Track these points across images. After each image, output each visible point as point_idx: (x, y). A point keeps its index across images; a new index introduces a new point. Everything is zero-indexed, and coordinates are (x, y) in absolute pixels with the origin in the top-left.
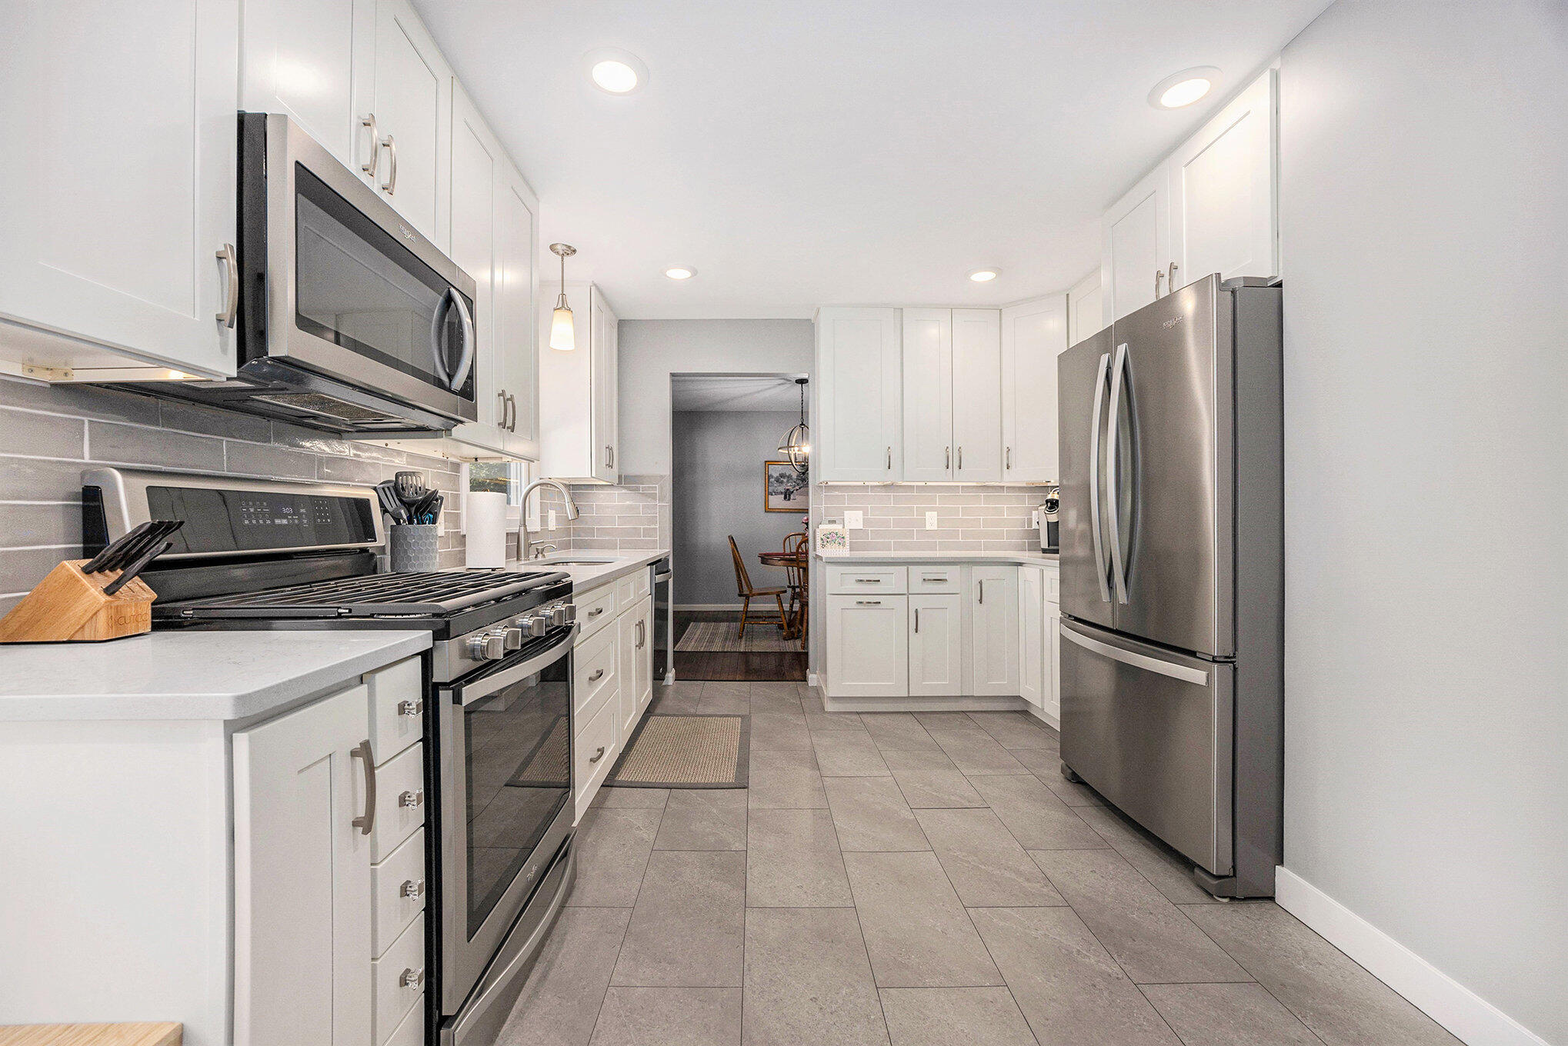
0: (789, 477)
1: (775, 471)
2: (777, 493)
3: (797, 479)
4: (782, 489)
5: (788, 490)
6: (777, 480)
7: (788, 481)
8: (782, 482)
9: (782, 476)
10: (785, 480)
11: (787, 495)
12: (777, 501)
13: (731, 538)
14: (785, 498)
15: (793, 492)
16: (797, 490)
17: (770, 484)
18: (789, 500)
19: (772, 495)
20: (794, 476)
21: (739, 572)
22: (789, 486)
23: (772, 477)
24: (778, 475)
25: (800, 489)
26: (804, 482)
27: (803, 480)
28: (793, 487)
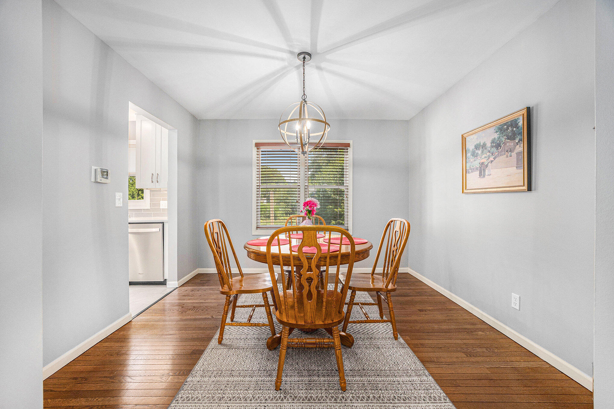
0: (484, 146)
1: (471, 143)
2: (473, 170)
3: (492, 147)
5: (482, 163)
6: (473, 154)
7: (482, 152)
8: (477, 155)
9: (477, 146)
10: (480, 152)
11: (482, 170)
12: (473, 180)
14: (480, 175)
16: (492, 161)
17: (467, 160)
18: (484, 176)
19: (469, 172)
20: (489, 145)
22: (484, 158)
23: (469, 151)
24: (473, 147)
25: (494, 159)
26: (499, 148)
27: (498, 146)
28: (488, 159)
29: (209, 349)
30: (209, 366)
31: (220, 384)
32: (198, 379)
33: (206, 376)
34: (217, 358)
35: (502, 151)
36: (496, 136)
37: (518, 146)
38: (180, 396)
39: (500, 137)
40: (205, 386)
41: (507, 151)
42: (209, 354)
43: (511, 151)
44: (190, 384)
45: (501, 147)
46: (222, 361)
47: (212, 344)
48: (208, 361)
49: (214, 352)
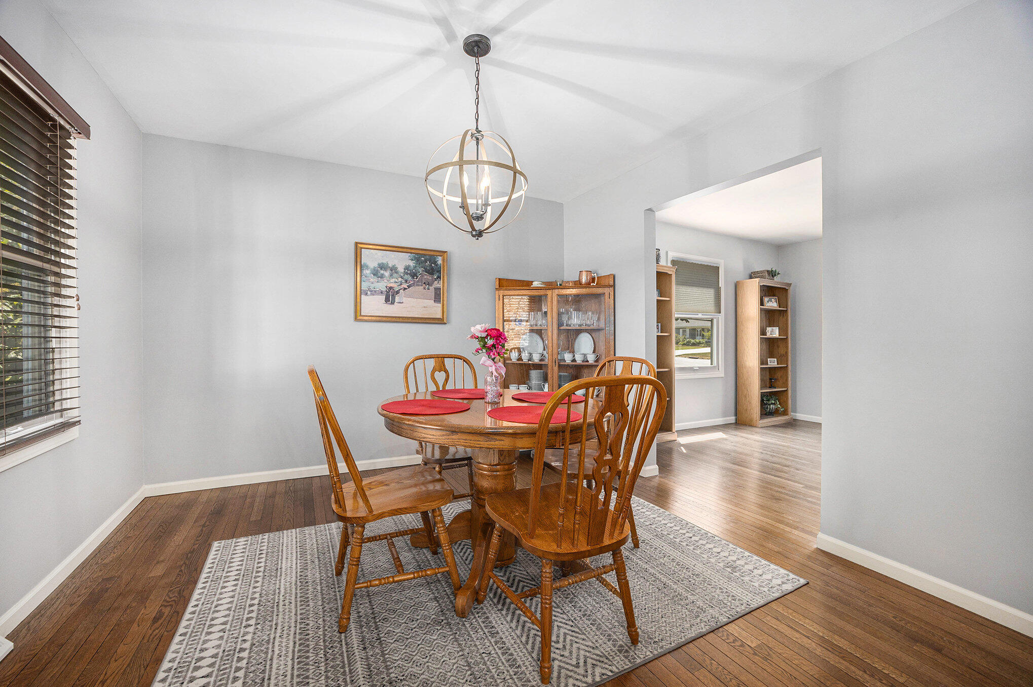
0: (394, 270)
1: (371, 258)
2: (374, 293)
3: (405, 273)
4: (382, 286)
5: (391, 288)
6: (375, 273)
7: (391, 275)
8: (382, 277)
9: (383, 267)
10: (387, 274)
11: (390, 296)
12: (374, 305)
13: (313, 373)
14: (387, 300)
15: (398, 292)
16: (405, 289)
17: (364, 278)
18: (393, 303)
19: (366, 294)
20: (401, 269)
21: (325, 424)
22: (393, 283)
23: (367, 267)
24: (376, 265)
25: (409, 288)
26: (415, 277)
27: (414, 275)
28: (399, 285)
29: (662, 647)
30: (684, 616)
31: (687, 587)
32: (711, 611)
33: (698, 607)
34: (664, 619)
35: (418, 281)
36: (412, 264)
37: (436, 282)
38: (743, 608)
39: (416, 267)
40: (706, 597)
41: (425, 283)
42: (670, 636)
43: (428, 284)
44: (725, 612)
45: (417, 277)
46: (660, 610)
47: (648, 653)
48: (680, 625)
49: (660, 634)
